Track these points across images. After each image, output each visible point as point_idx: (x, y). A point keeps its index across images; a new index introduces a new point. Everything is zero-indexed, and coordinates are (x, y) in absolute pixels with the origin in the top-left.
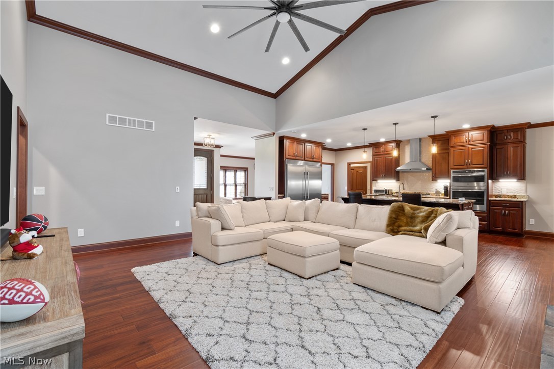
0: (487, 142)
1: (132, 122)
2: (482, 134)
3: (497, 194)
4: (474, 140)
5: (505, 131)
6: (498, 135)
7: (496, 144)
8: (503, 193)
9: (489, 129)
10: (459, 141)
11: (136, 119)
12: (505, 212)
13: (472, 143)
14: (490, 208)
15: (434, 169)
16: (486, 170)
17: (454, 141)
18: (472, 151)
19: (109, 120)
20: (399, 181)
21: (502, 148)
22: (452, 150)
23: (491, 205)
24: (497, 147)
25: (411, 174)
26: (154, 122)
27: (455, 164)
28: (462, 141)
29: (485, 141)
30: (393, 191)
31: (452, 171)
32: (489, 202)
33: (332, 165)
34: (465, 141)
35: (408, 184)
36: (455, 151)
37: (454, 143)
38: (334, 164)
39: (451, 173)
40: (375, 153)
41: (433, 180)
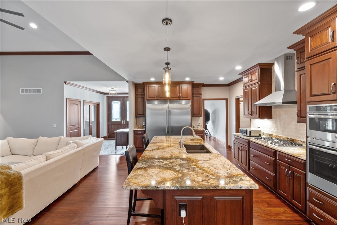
1: (31, 91)
10: (319, 44)
11: (33, 89)
15: (299, 102)
19: (21, 91)
20: (272, 119)
25: (284, 109)
26: (41, 89)
27: (314, 93)
28: (325, 41)
30: (263, 132)
31: (308, 107)
34: (330, 40)
35: (280, 124)
36: (312, 66)
37: (311, 50)
38: (227, 99)
39: (308, 110)
40: (244, 84)
41: (298, 122)
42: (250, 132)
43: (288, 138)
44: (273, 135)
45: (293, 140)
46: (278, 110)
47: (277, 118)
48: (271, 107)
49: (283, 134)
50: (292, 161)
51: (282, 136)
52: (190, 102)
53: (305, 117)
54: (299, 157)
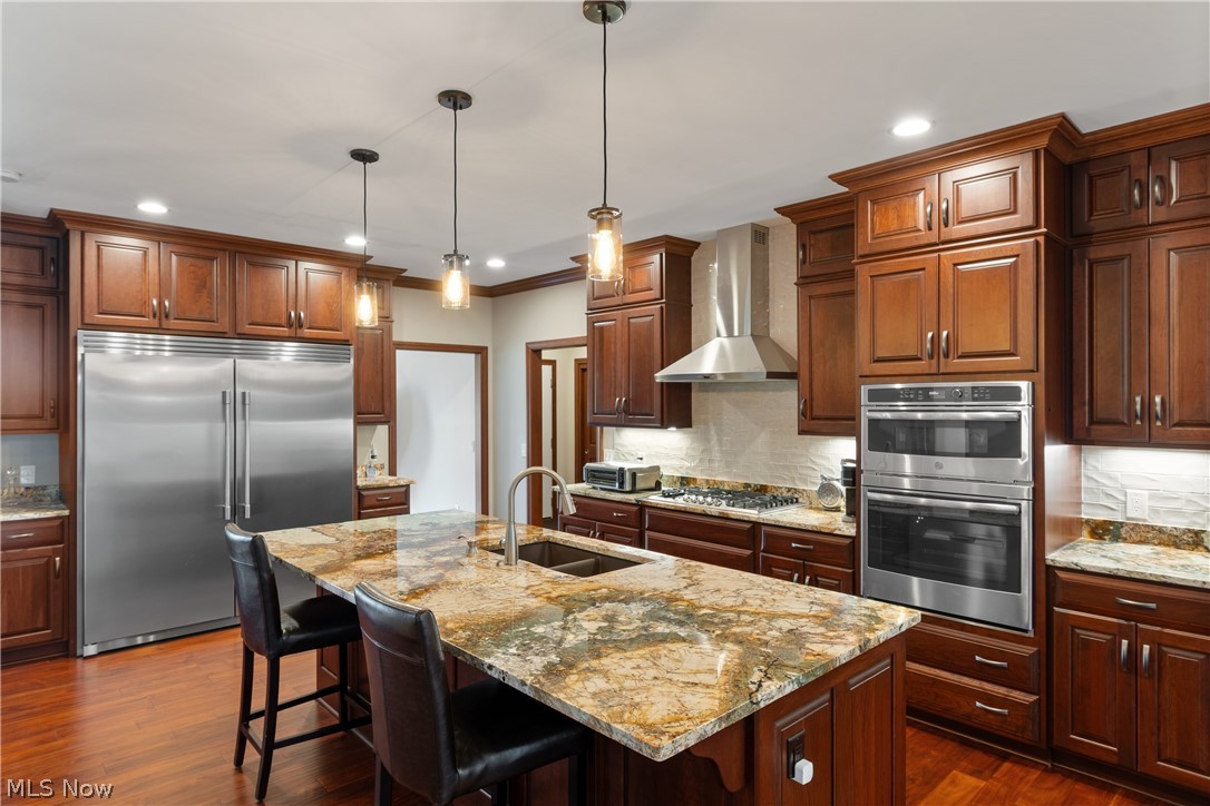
0: (1030, 221)
2: (1005, 180)
3: (1101, 516)
4: (965, 213)
5: (1136, 160)
6: (1099, 183)
7: (1086, 239)
8: (1131, 514)
9: (1043, 142)
10: (894, 226)
12: (1134, 652)
13: (957, 230)
14: (1050, 613)
15: (804, 374)
16: (1024, 386)
17: (874, 224)
18: (957, 276)
20: (690, 426)
21: (1120, 258)
22: (864, 272)
23: (1059, 597)
24: (1096, 252)
25: (733, 395)
27: (880, 354)
28: (910, 224)
29: (1024, 216)
30: (664, 472)
31: (864, 390)
32: (1047, 576)
33: (480, 351)
34: (921, 224)
35: (720, 442)
36: (879, 281)
37: (874, 238)
38: (486, 348)
39: (864, 399)
40: (593, 297)
41: (801, 432)
42: (634, 475)
43: (747, 485)
44: (694, 479)
45: (763, 489)
46: (712, 396)
47: (711, 424)
48: (688, 387)
49: (729, 473)
50: (812, 547)
51: (726, 479)
52: (352, 352)
53: (853, 419)
54: (837, 532)
